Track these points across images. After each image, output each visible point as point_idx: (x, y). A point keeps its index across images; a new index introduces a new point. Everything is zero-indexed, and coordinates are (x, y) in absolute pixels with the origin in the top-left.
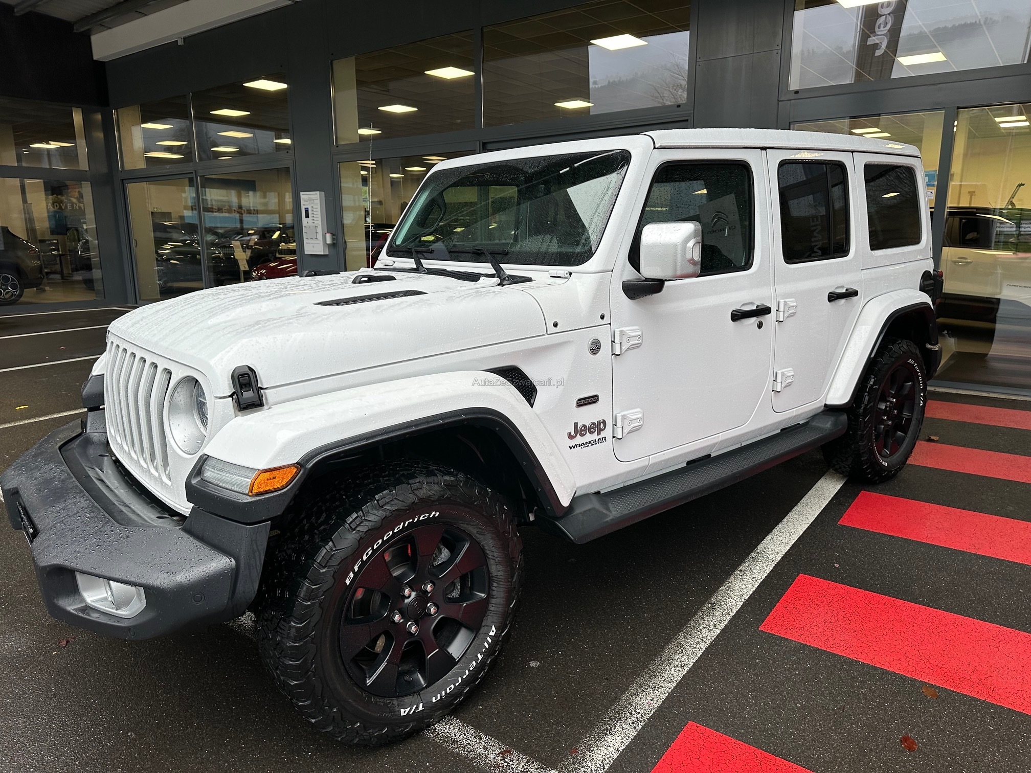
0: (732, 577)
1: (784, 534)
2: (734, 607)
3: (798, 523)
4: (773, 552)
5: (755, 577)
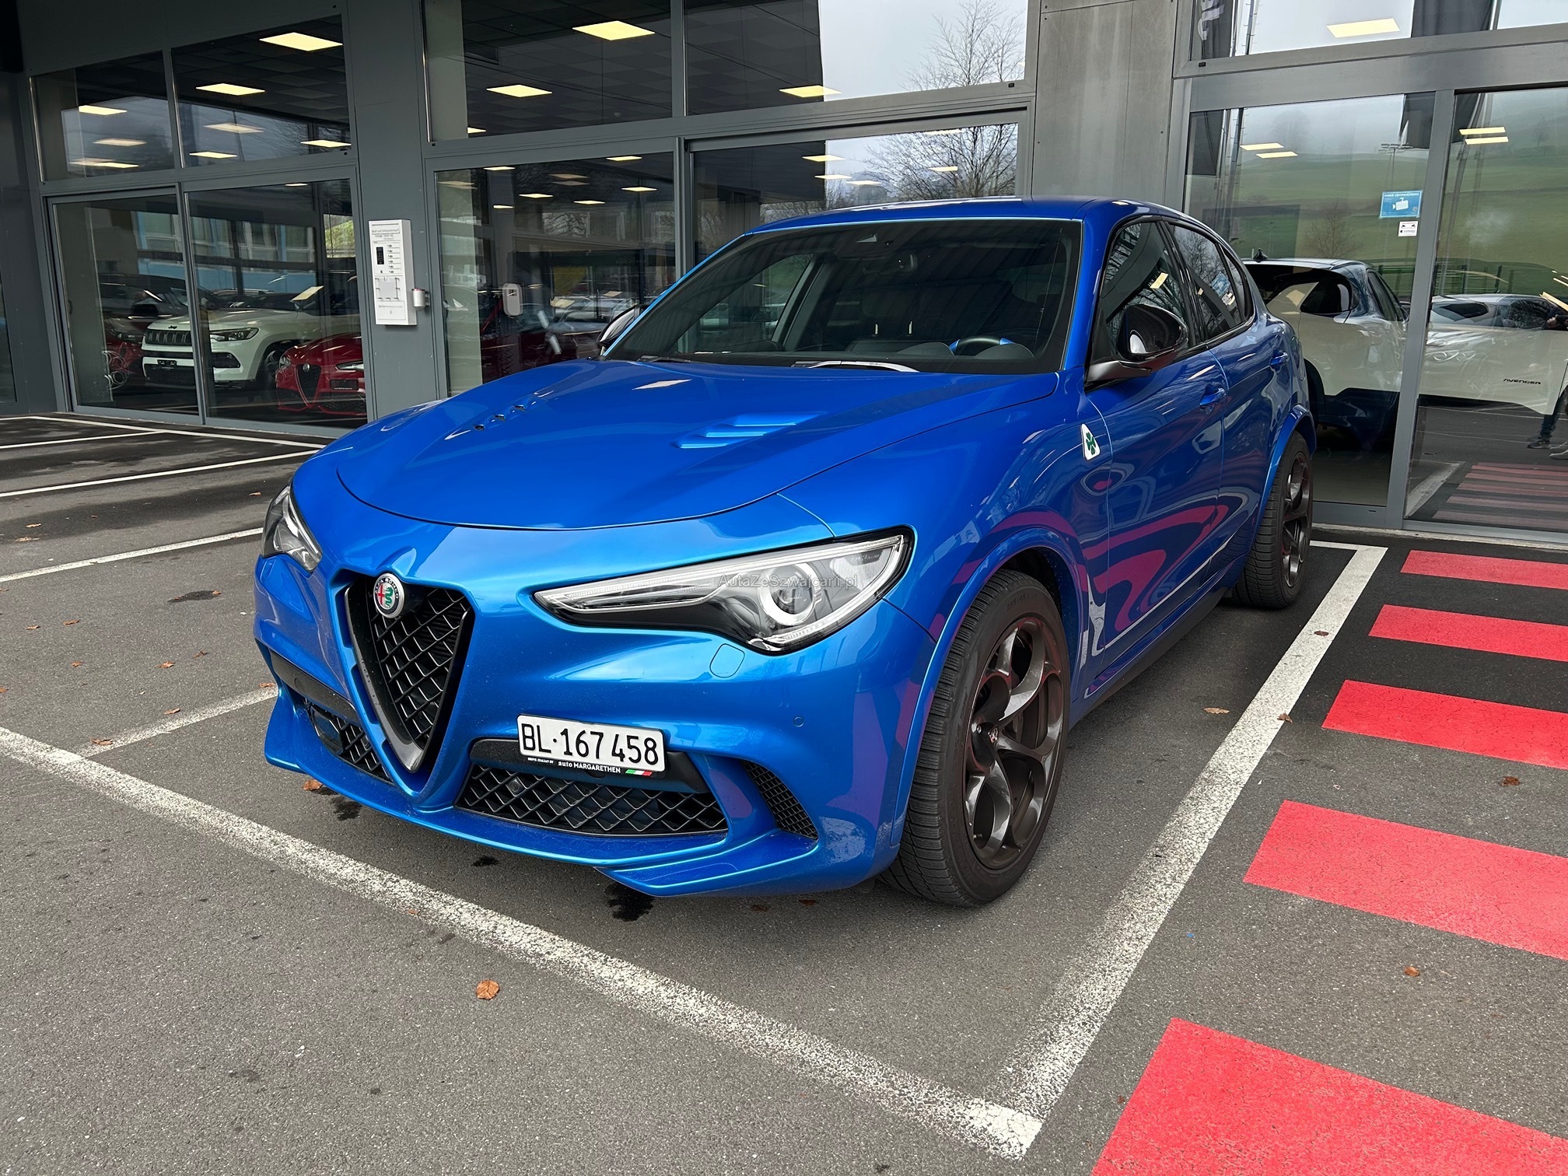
0: (1181, 809)
1: (1244, 744)
2: (1195, 850)
3: (1259, 727)
4: (1234, 770)
5: (1215, 806)
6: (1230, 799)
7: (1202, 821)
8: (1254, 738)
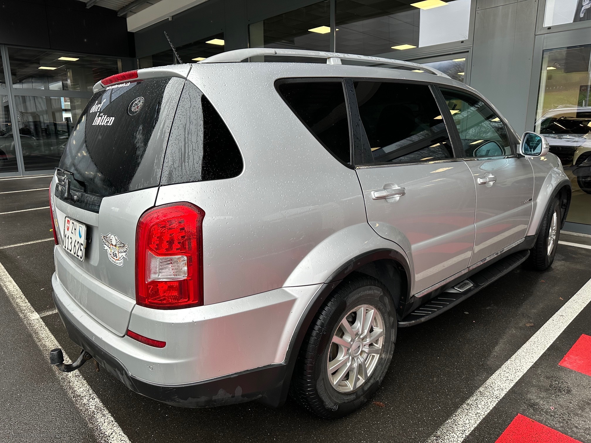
0: (459, 410)
1: (511, 371)
3: (524, 360)
4: (499, 388)
5: (479, 412)
6: (489, 408)
7: (467, 422)
8: (518, 368)
